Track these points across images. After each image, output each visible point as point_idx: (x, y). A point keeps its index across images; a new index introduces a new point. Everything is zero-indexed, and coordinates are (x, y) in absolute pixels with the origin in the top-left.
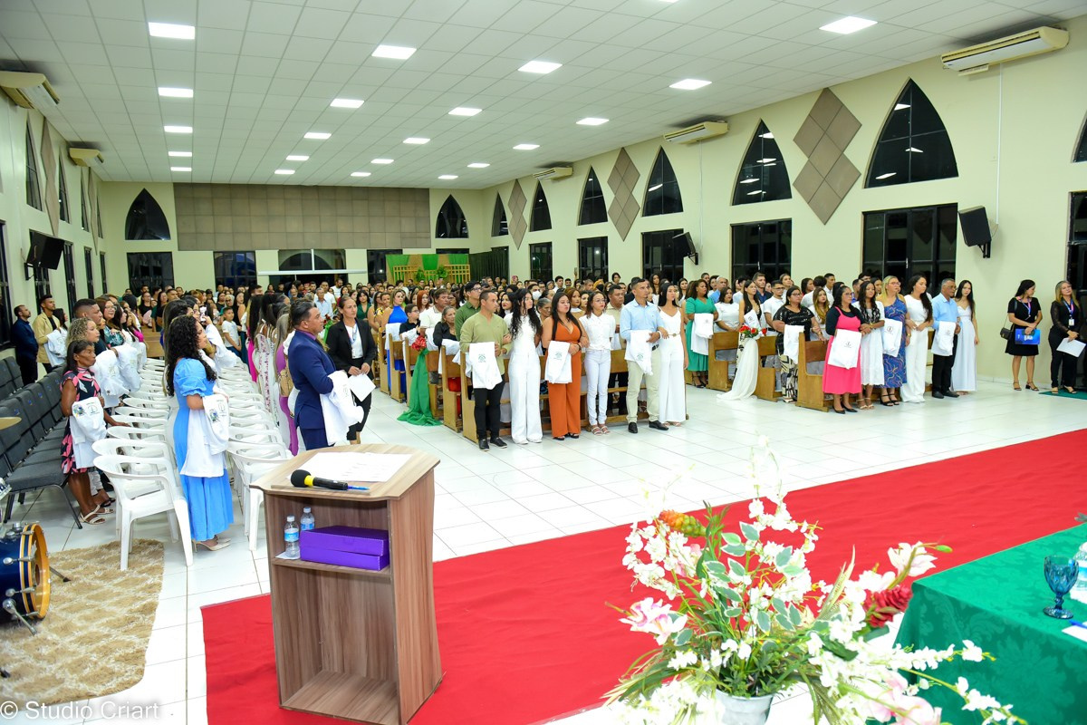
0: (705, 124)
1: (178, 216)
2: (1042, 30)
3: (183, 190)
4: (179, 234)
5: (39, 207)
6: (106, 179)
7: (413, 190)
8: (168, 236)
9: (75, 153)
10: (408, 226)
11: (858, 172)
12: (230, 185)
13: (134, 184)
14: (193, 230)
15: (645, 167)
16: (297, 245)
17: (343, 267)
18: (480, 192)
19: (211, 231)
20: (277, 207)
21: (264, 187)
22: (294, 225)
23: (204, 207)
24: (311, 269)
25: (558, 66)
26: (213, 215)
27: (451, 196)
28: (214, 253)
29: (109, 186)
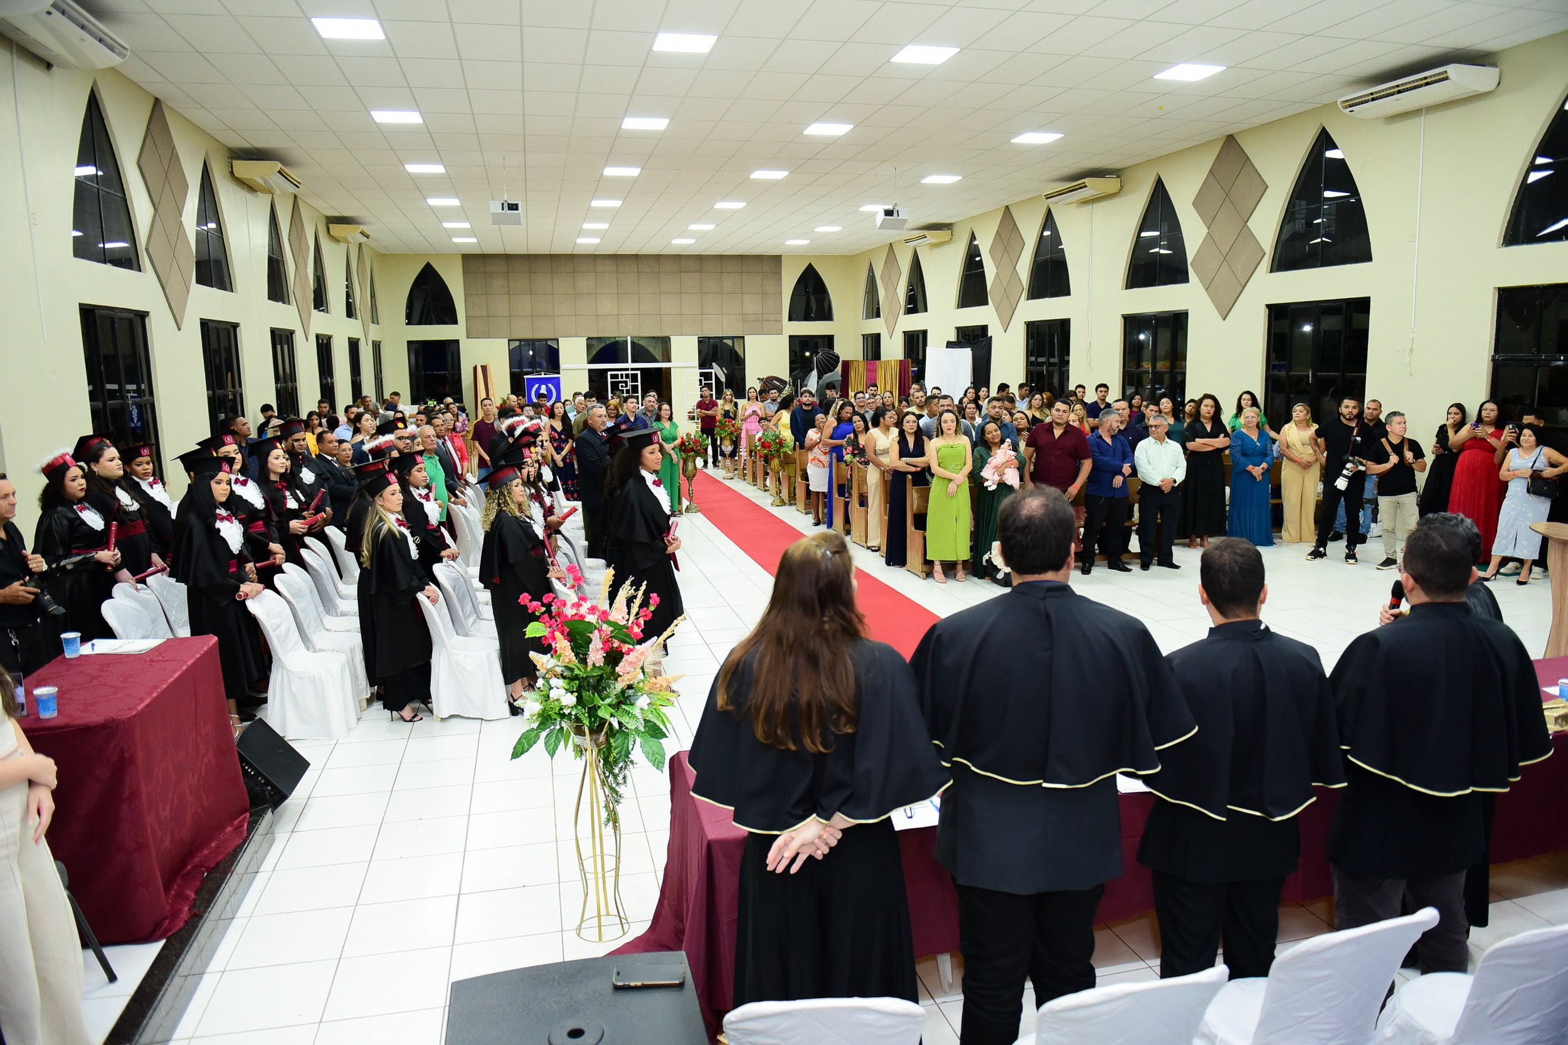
0: (1086, 180)
1: (467, 295)
2: (1452, 69)
3: (473, 262)
4: (468, 318)
5: (286, 300)
6: (383, 251)
7: (759, 258)
8: (454, 321)
9: (336, 229)
10: (752, 305)
11: (1263, 250)
12: (551, 255)
13: (416, 256)
14: (484, 313)
15: (1030, 232)
16: (610, 331)
17: (669, 361)
18: (849, 260)
19: (506, 313)
20: (586, 283)
21: (571, 258)
22: (607, 306)
23: (498, 284)
24: (627, 362)
25: (850, 127)
26: (509, 294)
27: (810, 264)
28: (509, 341)
29: (389, 258)
